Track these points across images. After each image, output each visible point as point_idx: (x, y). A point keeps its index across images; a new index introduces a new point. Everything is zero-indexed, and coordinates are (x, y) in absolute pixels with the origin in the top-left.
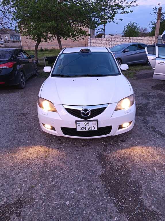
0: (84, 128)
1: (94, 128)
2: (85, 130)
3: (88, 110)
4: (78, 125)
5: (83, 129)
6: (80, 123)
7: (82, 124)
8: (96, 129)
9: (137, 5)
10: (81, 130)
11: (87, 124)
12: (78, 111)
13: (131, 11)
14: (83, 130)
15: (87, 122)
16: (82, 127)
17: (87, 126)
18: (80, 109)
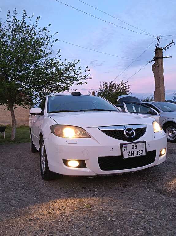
0: (132, 153)
1: (142, 152)
2: (133, 156)
3: (132, 130)
4: (125, 150)
5: (130, 154)
6: (126, 147)
7: (129, 147)
8: (144, 154)
9: (91, 78)
10: (128, 156)
11: (135, 147)
12: (120, 132)
13: (86, 82)
14: (131, 157)
15: (134, 145)
16: (130, 152)
17: (135, 150)
18: (123, 129)
